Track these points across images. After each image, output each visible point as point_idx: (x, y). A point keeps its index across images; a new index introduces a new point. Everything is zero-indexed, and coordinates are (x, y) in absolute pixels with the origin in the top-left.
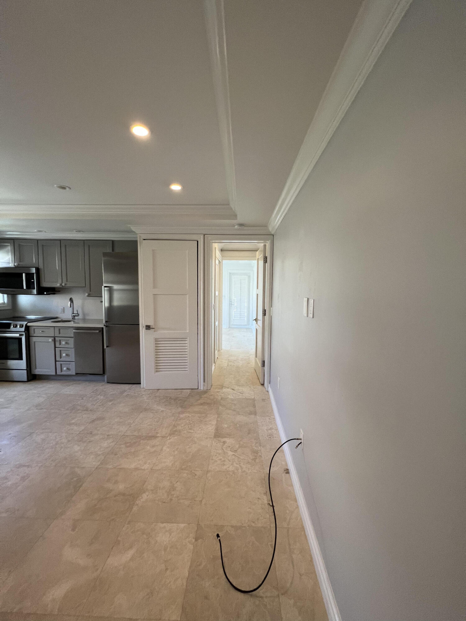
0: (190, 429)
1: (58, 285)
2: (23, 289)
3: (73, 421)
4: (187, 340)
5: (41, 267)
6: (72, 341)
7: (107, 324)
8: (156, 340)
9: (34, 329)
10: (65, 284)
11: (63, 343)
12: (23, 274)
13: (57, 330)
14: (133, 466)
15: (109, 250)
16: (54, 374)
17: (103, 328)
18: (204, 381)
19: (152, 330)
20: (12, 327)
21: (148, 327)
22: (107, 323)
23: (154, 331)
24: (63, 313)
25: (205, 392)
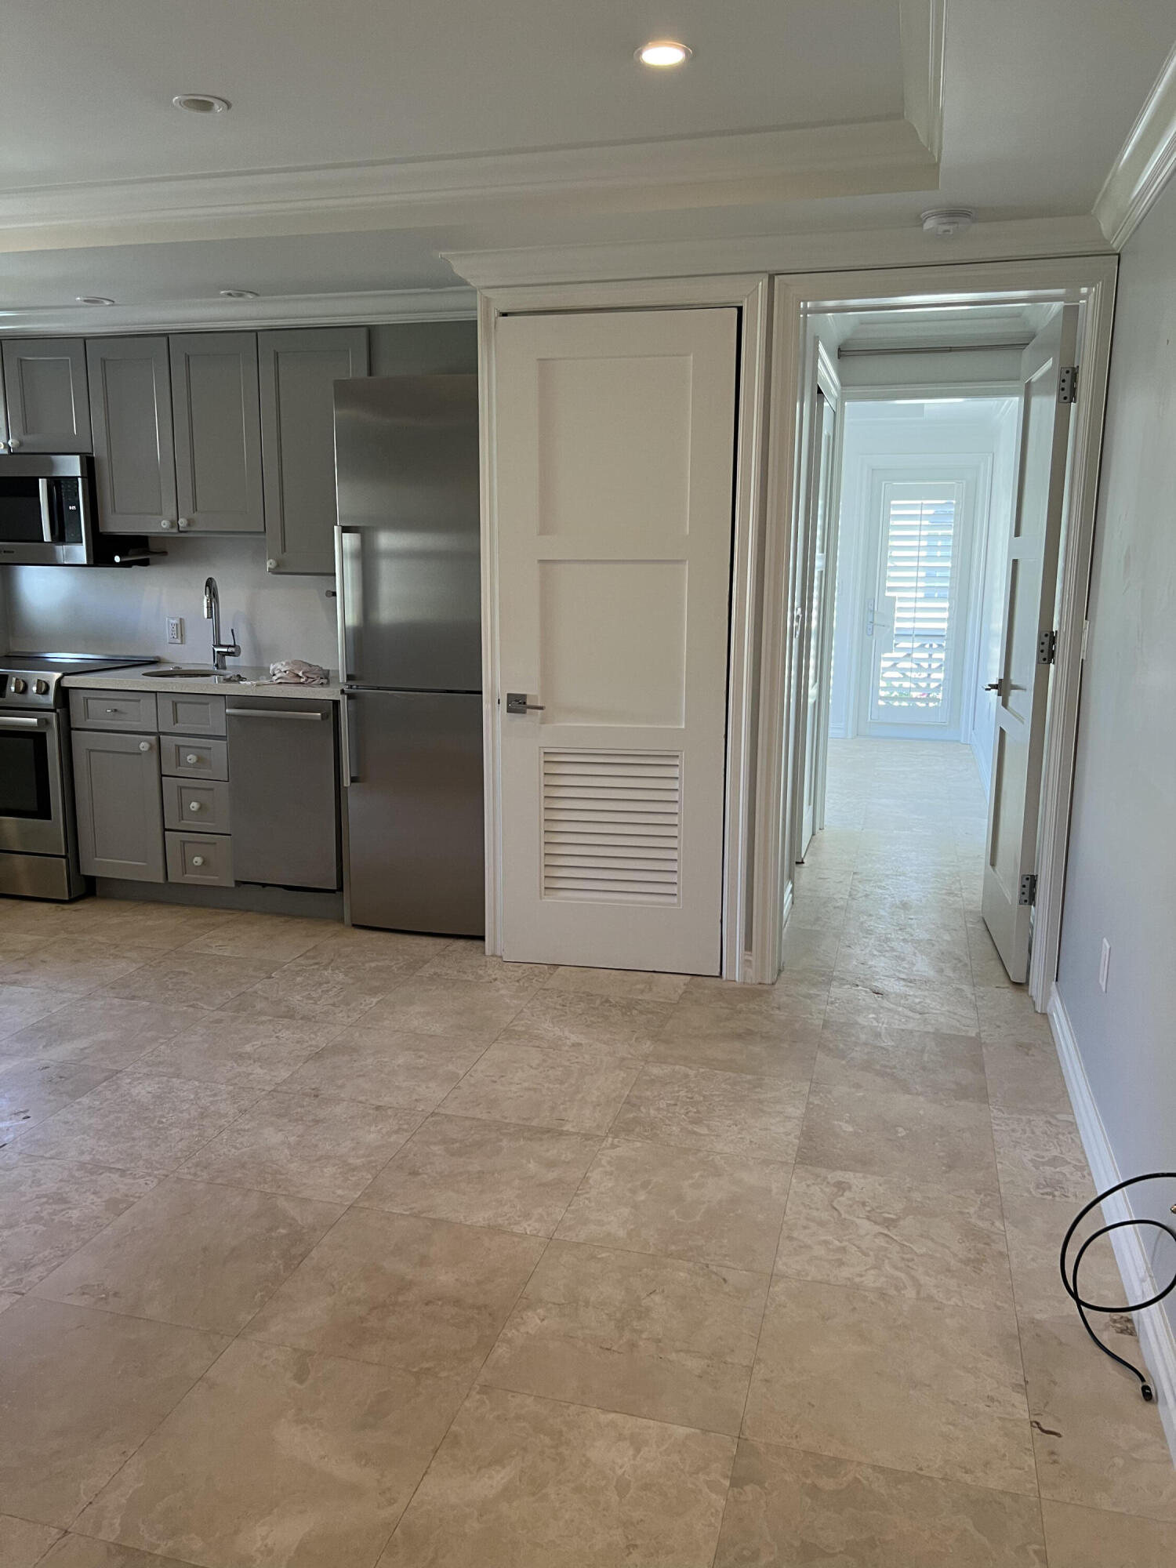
0: (697, 1122)
1: (165, 524)
2: (42, 540)
3: (248, 1048)
4: (677, 762)
5: (100, 452)
6: (220, 750)
7: (351, 687)
8: (550, 758)
9: (86, 700)
10: (190, 523)
11: (191, 758)
12: (40, 480)
13: (166, 705)
14: (480, 1218)
15: (354, 369)
16: (161, 881)
17: (336, 703)
18: (748, 947)
19: (529, 720)
20: (13, 688)
21: (517, 704)
22: (350, 683)
23: (543, 721)
24: (179, 641)
25: (756, 992)
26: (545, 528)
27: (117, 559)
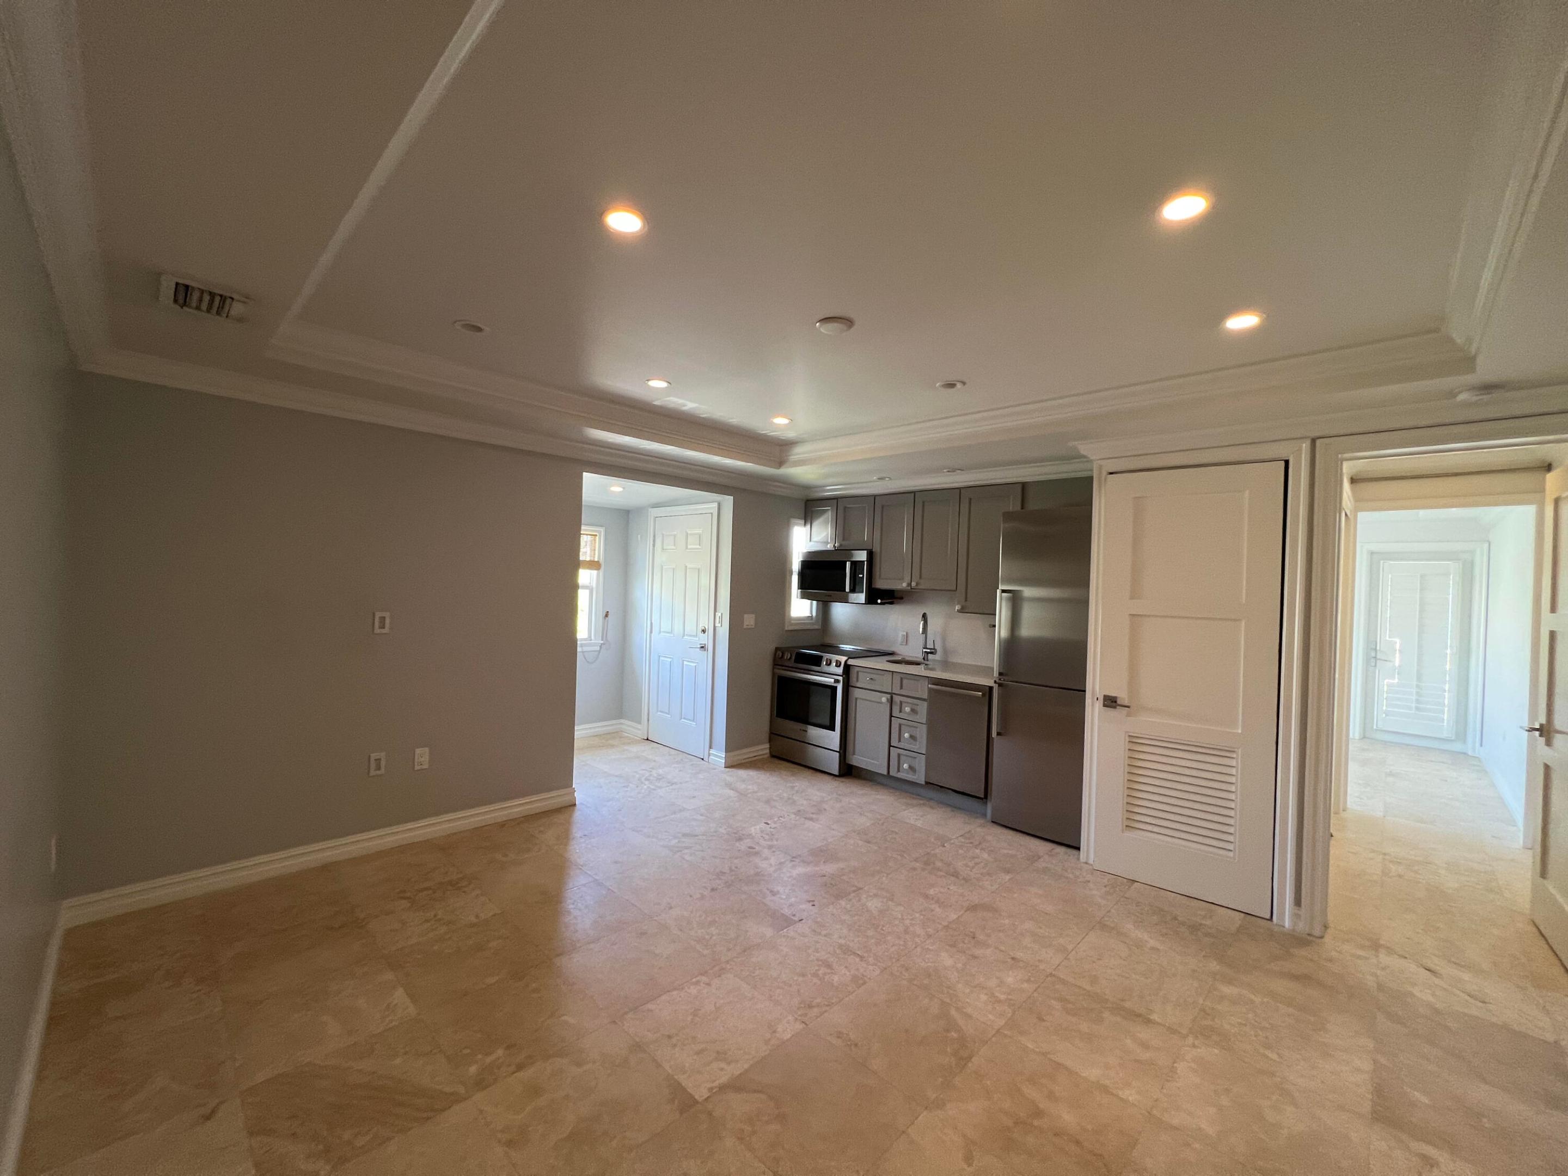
1: (904, 585)
2: (845, 590)
3: (932, 892)
4: (1234, 756)
5: (876, 549)
6: (923, 708)
7: (1000, 679)
8: (1133, 740)
9: (858, 672)
10: (917, 584)
11: (907, 709)
12: (847, 562)
13: (897, 679)
15: (1013, 505)
16: (885, 773)
17: (991, 688)
18: (1298, 902)
19: (1119, 714)
20: (825, 663)
21: (1110, 702)
22: (1001, 677)
23: (1128, 715)
24: (906, 644)
25: (1304, 941)
26: (1135, 594)
27: (879, 601)
